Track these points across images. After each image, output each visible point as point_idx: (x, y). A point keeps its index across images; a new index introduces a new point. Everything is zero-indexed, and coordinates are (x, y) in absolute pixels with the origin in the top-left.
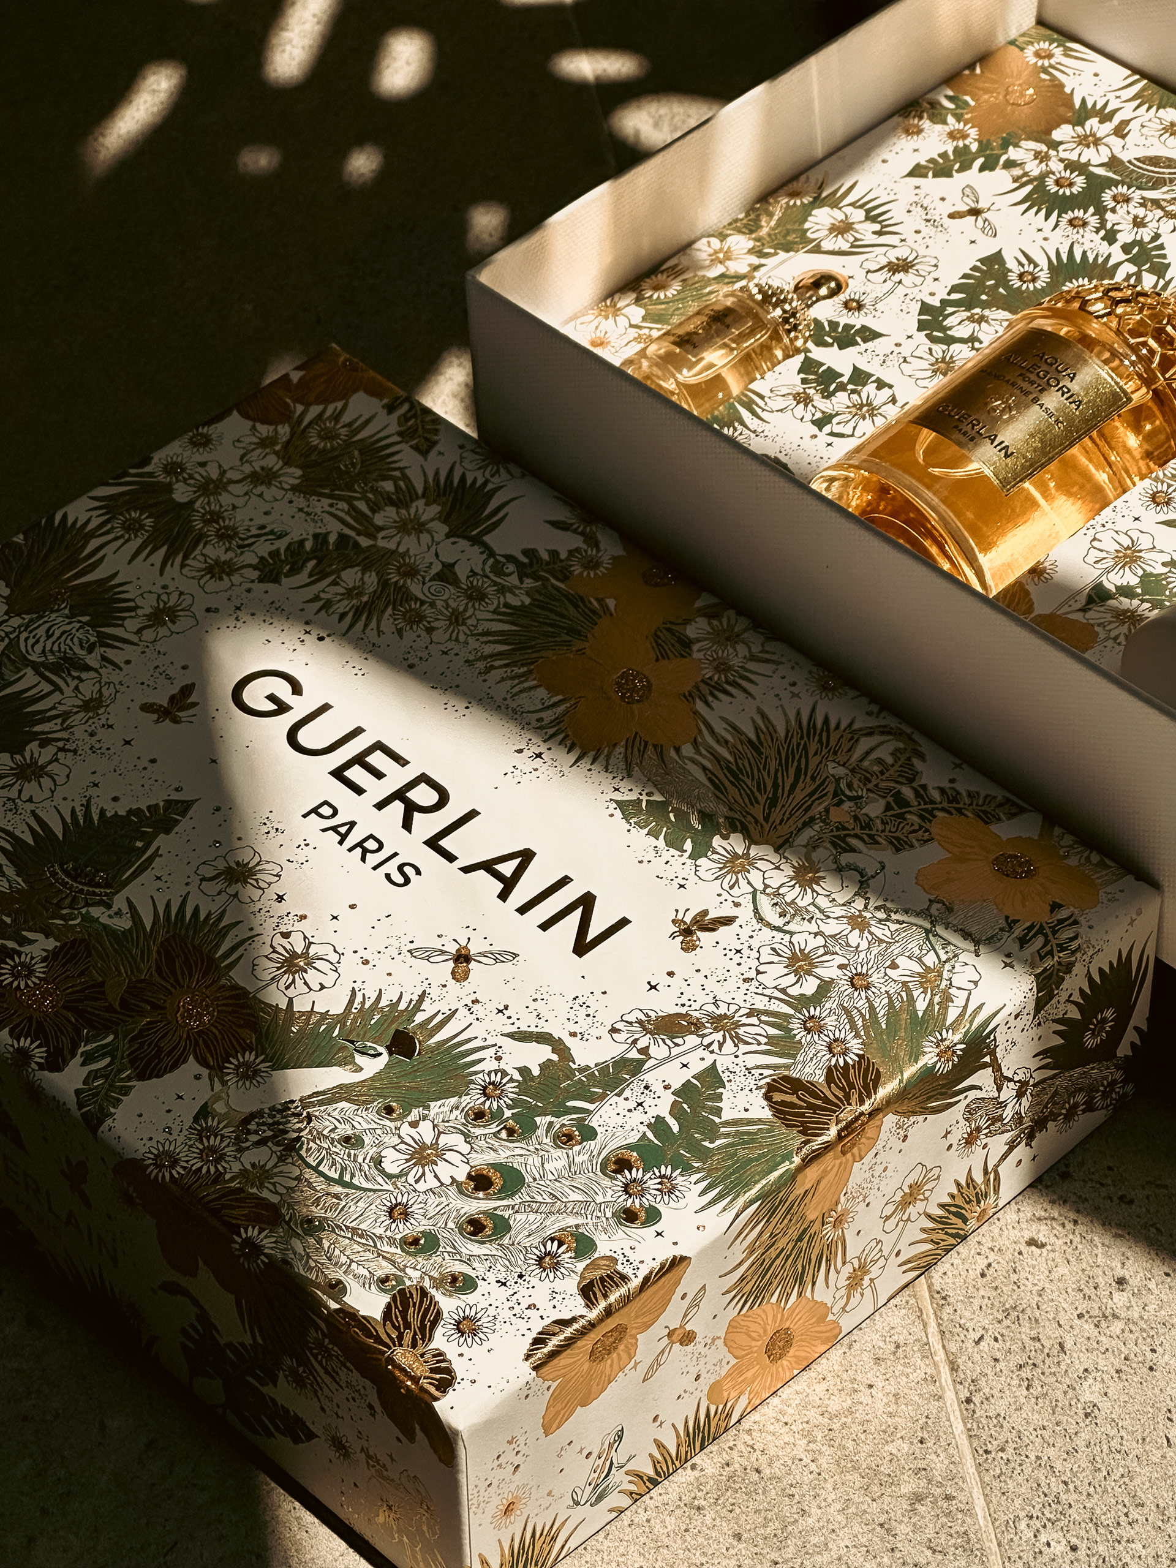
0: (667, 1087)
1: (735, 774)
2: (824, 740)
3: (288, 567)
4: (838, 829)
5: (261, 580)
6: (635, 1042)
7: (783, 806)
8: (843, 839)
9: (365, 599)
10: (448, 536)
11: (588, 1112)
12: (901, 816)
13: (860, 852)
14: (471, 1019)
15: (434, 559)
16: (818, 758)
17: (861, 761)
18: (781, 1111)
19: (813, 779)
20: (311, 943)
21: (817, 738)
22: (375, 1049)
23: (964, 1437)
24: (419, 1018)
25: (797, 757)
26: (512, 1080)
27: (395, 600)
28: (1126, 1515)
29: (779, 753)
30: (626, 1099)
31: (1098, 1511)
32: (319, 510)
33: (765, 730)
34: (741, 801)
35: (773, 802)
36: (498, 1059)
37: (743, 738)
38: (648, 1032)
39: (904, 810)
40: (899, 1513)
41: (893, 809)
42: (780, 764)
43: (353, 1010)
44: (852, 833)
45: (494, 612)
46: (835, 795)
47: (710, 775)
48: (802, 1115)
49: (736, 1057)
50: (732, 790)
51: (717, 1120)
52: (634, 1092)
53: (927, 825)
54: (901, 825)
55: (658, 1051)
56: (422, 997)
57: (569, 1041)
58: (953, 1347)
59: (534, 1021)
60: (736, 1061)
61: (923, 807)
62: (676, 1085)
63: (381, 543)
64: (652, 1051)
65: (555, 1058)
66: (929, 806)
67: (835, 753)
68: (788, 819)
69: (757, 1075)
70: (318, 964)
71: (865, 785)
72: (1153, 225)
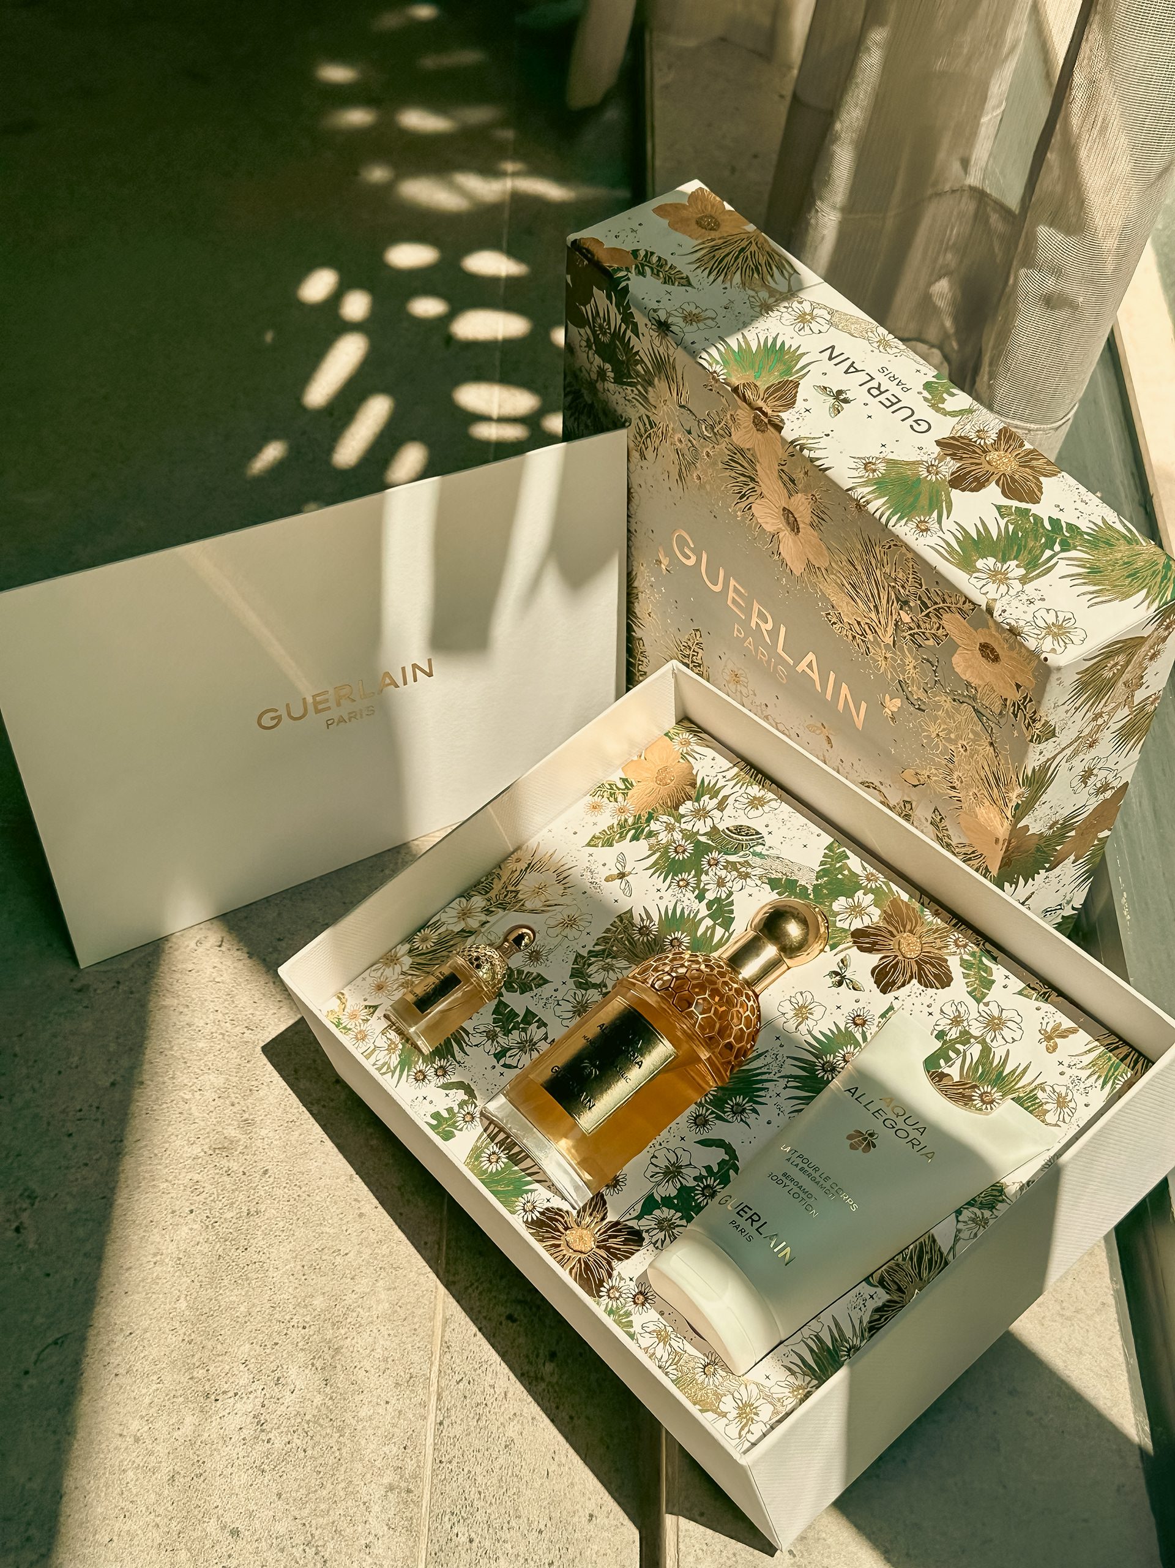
23: (432, 1448)
28: (509, 1523)
31: (492, 1517)
40: (377, 1497)
58: (443, 1384)
72: (729, 884)
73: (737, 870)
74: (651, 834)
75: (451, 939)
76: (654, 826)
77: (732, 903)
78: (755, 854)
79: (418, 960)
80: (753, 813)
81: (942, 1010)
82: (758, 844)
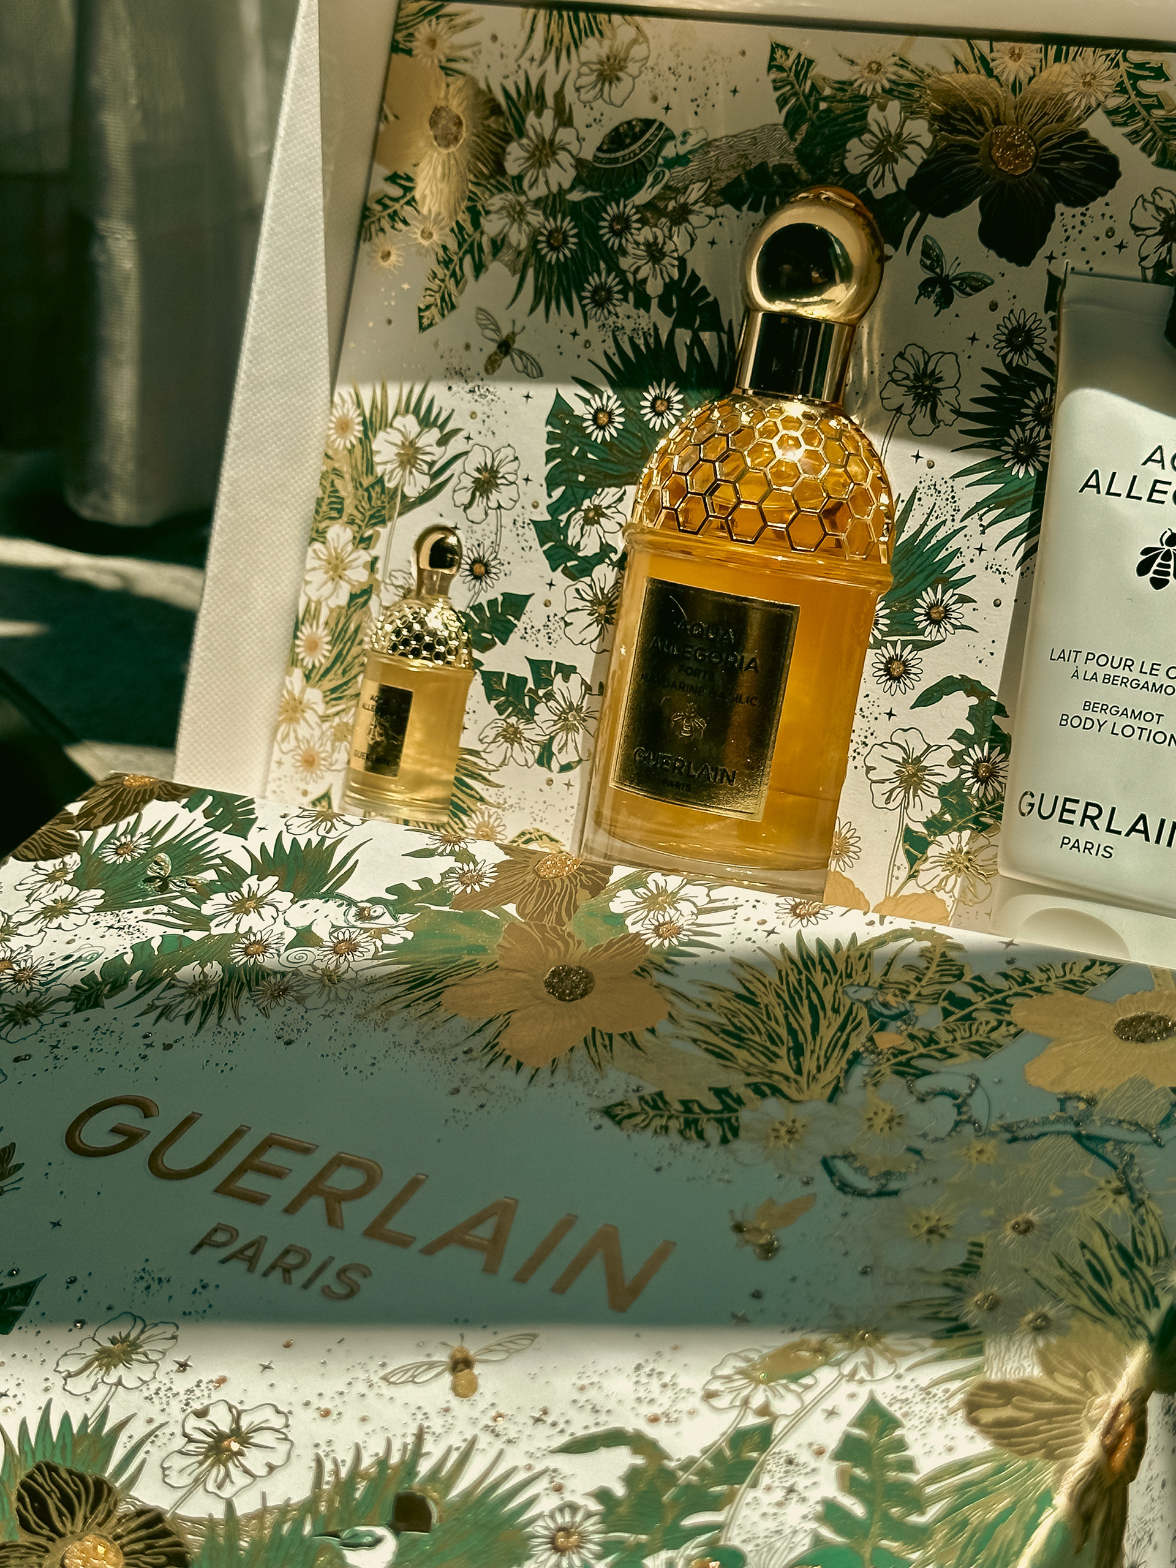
0: (820, 1453)
1: (737, 1036)
2: (828, 966)
3: (108, 988)
4: (895, 1056)
5: (77, 1010)
6: (746, 1402)
7: (813, 1052)
8: (907, 1063)
9: (212, 991)
10: (293, 902)
11: (719, 1527)
12: (968, 1018)
13: (938, 1073)
14: (499, 1445)
15: (284, 928)
16: (831, 988)
17: (886, 974)
18: (1001, 1433)
19: (836, 1011)
20: (239, 1413)
21: (819, 968)
22: (370, 1534)
24: (424, 1467)
25: (804, 994)
26: (589, 1515)
27: (249, 982)
29: (779, 996)
30: (768, 1489)
32: (133, 922)
33: (750, 978)
34: (755, 1062)
35: (798, 1051)
36: (559, 1489)
37: (728, 994)
38: (758, 1382)
39: (967, 1010)
41: (953, 1013)
42: (787, 1007)
43: (325, 1487)
44: (915, 1054)
45: (374, 958)
46: (872, 1020)
47: (704, 1046)
48: (1035, 1432)
49: (899, 1377)
50: (741, 1055)
51: (914, 1478)
52: (773, 1474)
53: (1007, 1017)
54: (974, 1028)
55: (785, 1404)
56: (420, 1437)
57: (651, 1432)
59: (590, 1420)
60: (902, 1383)
61: (989, 999)
62: (832, 1443)
63: (215, 931)
64: (777, 1406)
65: (639, 1461)
66: (998, 997)
67: (849, 976)
68: (826, 1063)
69: (940, 1394)
70: (257, 1438)
71: (904, 998)
72: (669, 247)
73: (661, 213)
74: (498, 245)
75: (348, 620)
76: (492, 226)
77: (695, 279)
78: (670, 163)
79: (329, 684)
80: (618, 92)
81: (1135, 228)
82: (663, 142)
